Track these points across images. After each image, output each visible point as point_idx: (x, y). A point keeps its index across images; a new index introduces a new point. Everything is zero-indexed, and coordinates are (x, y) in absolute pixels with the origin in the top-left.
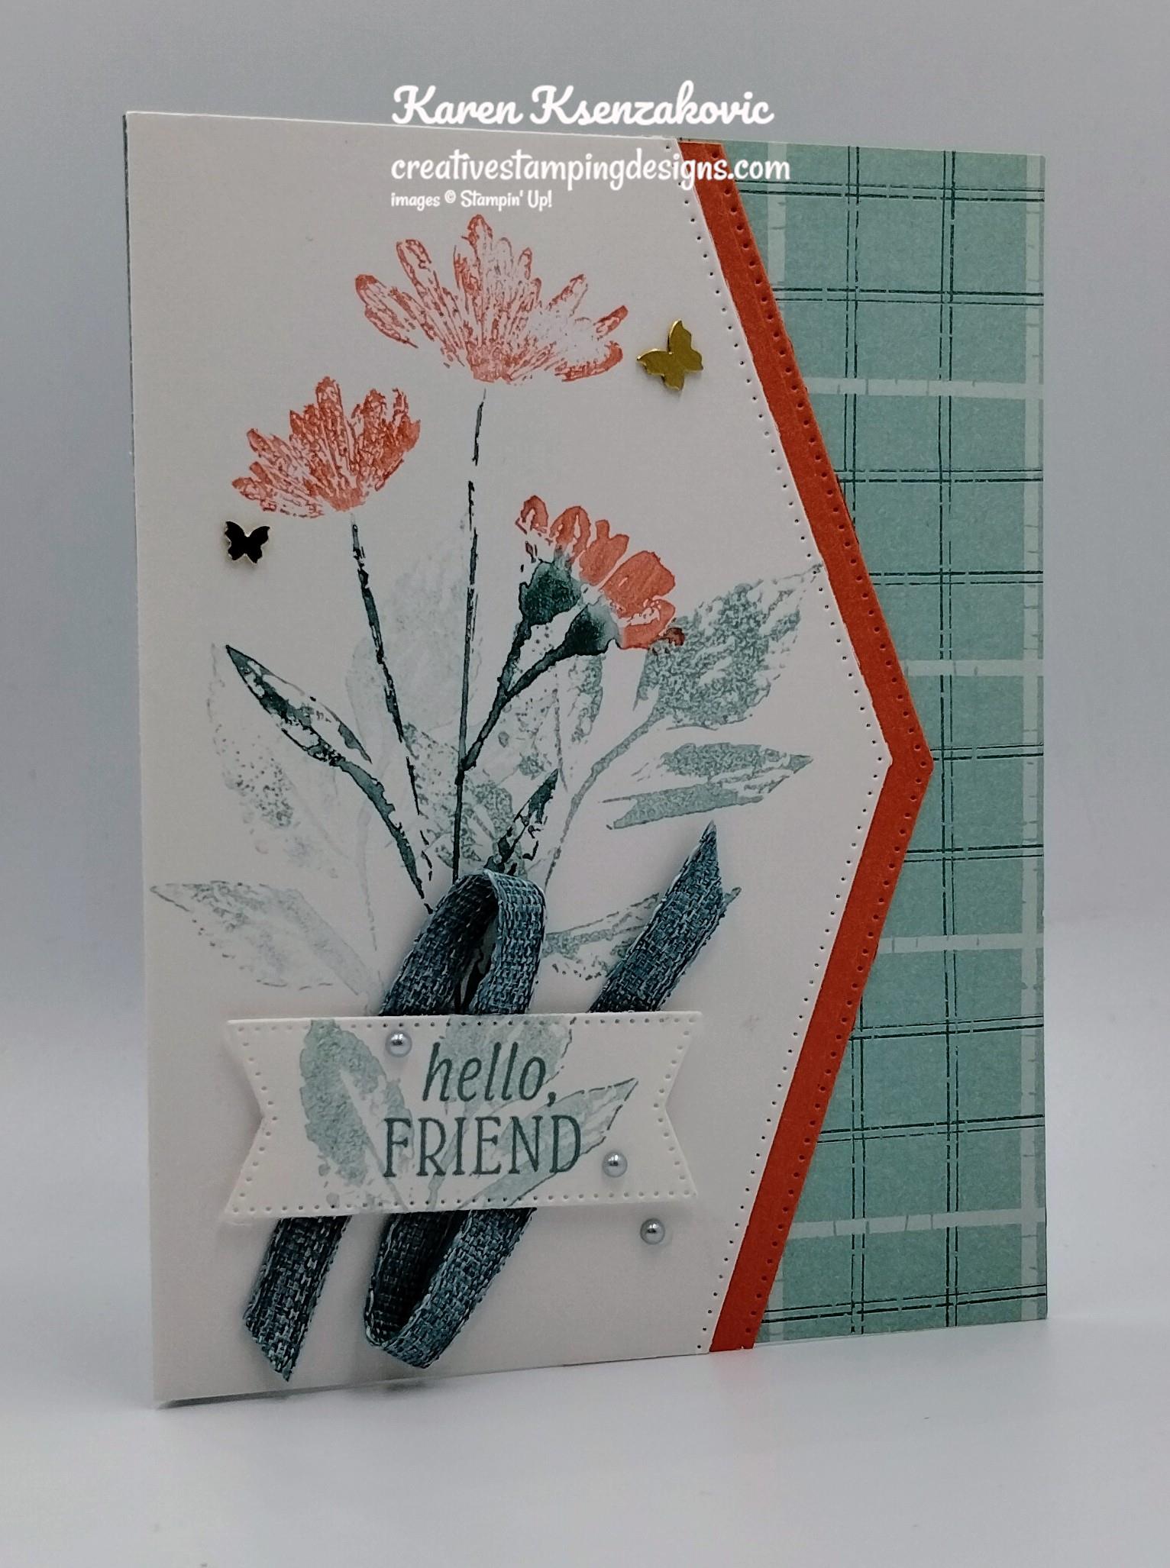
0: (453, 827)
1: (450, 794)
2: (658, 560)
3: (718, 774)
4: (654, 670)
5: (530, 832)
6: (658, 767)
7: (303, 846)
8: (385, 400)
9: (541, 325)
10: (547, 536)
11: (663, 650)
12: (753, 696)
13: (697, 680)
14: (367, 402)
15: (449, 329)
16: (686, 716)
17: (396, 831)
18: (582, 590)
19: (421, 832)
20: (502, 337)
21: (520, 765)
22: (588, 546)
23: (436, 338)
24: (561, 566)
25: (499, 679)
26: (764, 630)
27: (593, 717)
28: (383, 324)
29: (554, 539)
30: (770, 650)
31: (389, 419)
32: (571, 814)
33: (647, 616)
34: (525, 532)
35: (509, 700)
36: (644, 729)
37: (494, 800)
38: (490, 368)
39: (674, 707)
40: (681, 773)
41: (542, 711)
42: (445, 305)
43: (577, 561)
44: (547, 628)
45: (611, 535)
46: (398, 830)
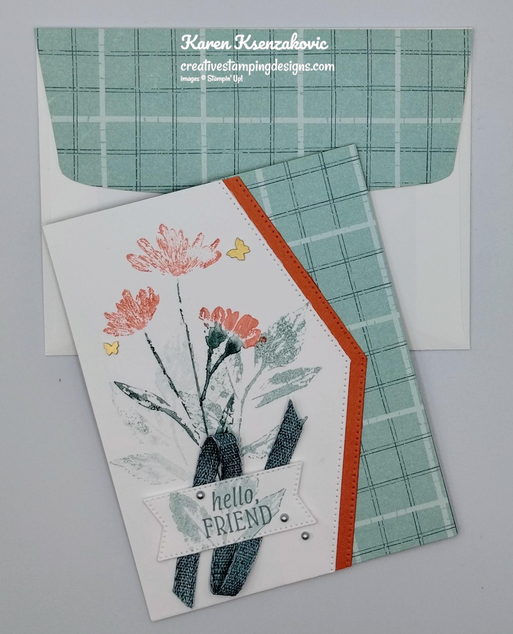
0: (203, 420)
1: (199, 410)
2: (251, 316)
3: (289, 381)
4: (259, 352)
5: (230, 415)
6: (268, 383)
7: (155, 438)
8: (145, 291)
9: (190, 253)
10: (211, 319)
11: (260, 345)
12: (295, 352)
13: (274, 352)
14: (140, 294)
15: (161, 263)
16: (274, 365)
17: (184, 426)
18: (227, 333)
19: (193, 424)
20: (179, 260)
21: (221, 395)
22: (225, 318)
23: (157, 267)
24: (218, 328)
25: (206, 369)
26: (294, 329)
27: (241, 373)
28: (139, 268)
29: (213, 319)
30: (298, 335)
31: (148, 297)
32: (242, 406)
33: (252, 335)
34: (203, 320)
35: (211, 375)
36: (260, 373)
37: (215, 408)
38: (178, 271)
39: (269, 363)
40: (277, 384)
41: (224, 375)
42: (158, 256)
43: (223, 324)
44: (218, 349)
45: (232, 313)
46: (185, 425)
